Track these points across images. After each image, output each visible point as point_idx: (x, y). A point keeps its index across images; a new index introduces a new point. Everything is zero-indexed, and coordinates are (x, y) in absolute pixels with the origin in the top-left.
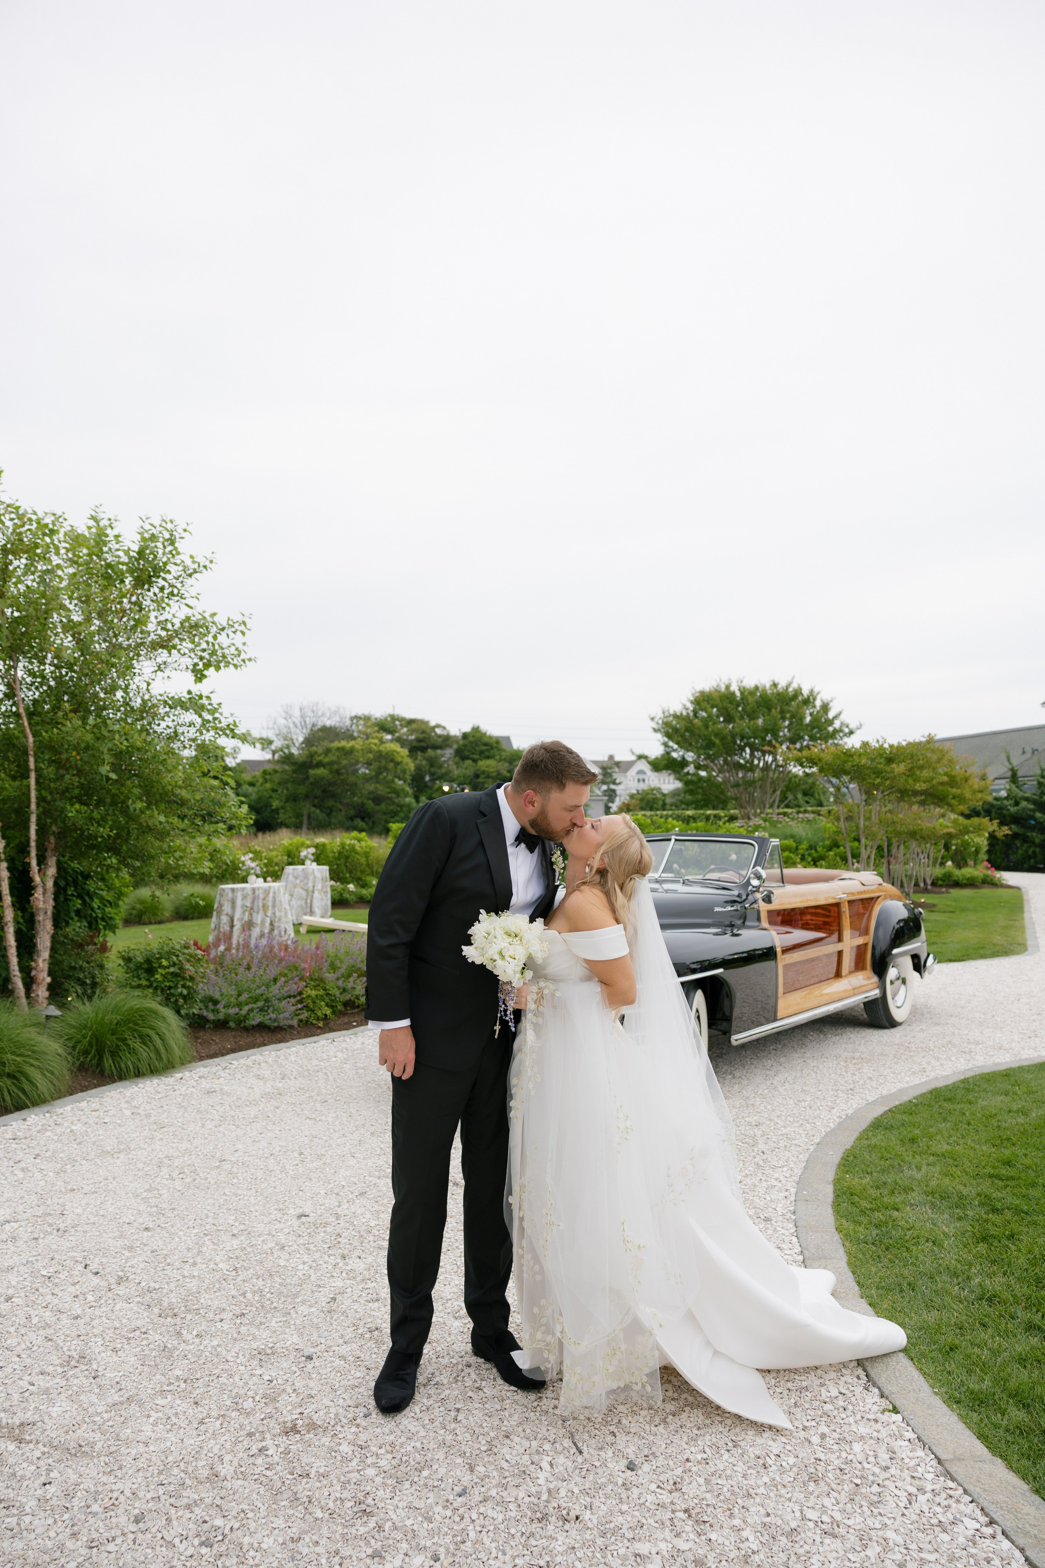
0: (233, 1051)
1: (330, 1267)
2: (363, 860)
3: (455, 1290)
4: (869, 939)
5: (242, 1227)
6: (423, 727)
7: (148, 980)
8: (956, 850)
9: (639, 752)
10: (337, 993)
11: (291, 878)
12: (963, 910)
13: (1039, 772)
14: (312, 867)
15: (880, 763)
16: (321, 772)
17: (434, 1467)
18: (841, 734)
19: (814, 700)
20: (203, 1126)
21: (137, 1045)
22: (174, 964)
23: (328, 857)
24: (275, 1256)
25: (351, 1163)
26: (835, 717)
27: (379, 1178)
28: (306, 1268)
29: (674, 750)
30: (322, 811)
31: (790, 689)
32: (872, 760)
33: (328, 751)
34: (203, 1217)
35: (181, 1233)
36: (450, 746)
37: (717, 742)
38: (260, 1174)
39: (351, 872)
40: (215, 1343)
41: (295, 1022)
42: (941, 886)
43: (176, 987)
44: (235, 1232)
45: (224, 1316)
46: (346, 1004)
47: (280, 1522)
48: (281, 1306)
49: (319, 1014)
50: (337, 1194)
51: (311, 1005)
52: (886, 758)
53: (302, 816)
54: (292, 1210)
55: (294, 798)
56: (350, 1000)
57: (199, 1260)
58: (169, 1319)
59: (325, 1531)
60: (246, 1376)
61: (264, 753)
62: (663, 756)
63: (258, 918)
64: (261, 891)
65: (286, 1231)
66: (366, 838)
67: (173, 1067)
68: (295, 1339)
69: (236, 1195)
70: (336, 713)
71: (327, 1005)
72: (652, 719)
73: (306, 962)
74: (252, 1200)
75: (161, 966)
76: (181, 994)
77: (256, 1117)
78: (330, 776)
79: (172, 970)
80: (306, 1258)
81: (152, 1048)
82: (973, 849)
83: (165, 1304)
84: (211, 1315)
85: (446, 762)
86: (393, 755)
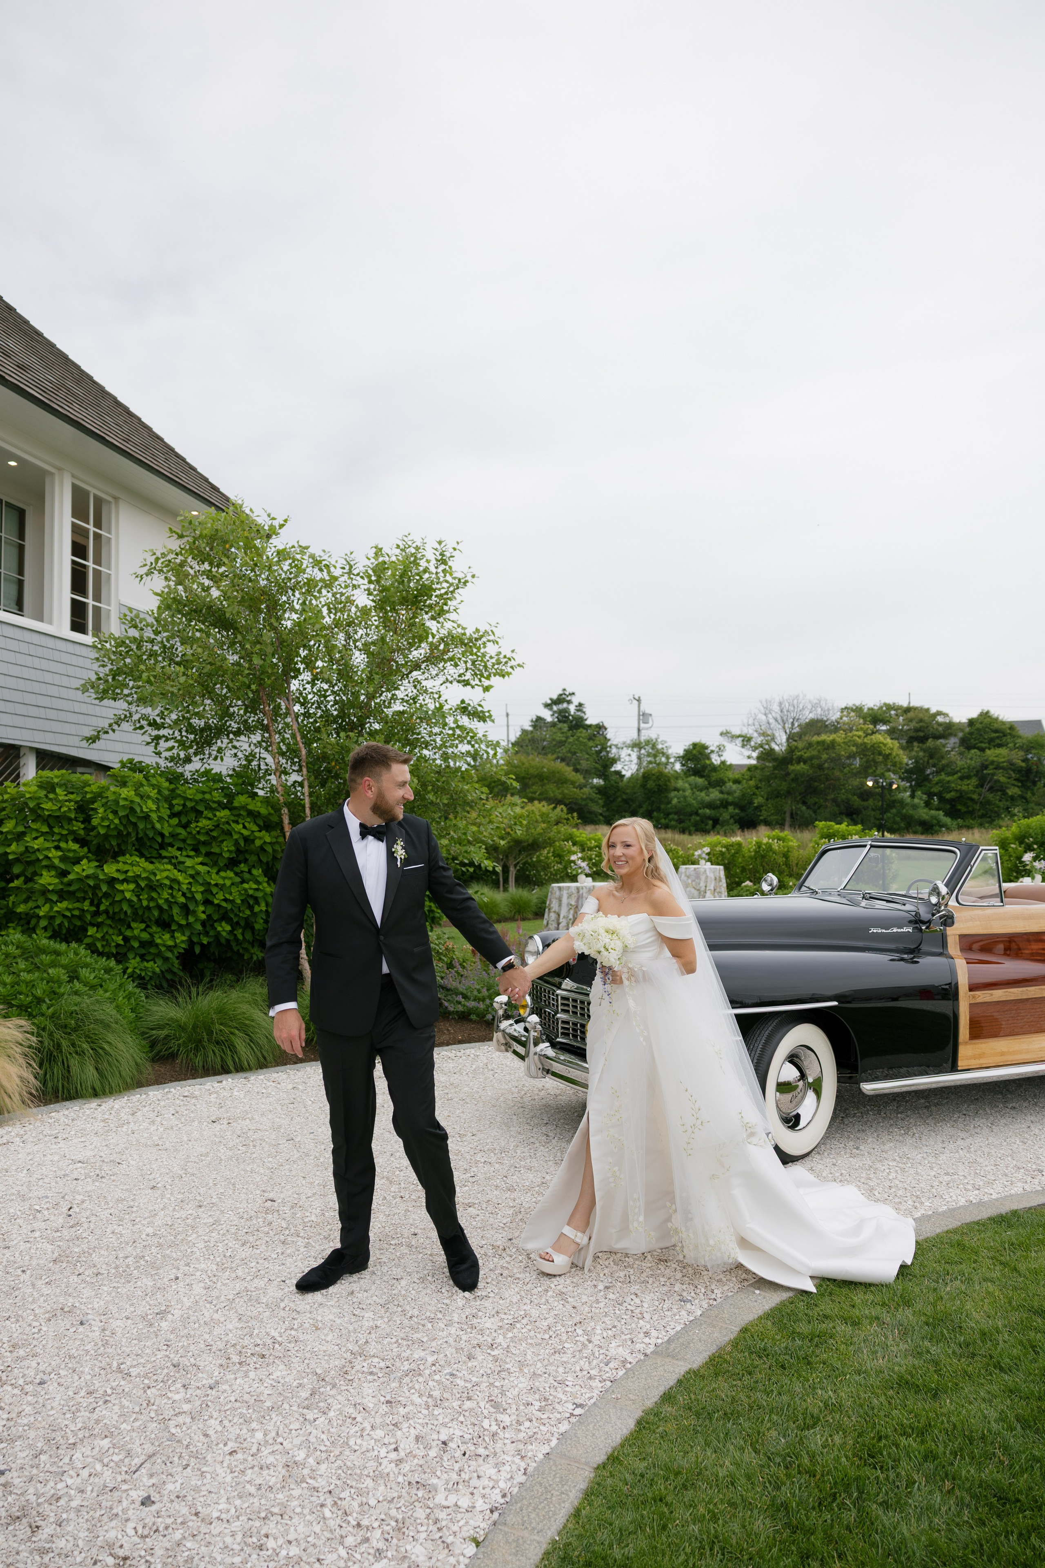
6: (921, 715)
14: (706, 867)
16: (801, 767)
33: (810, 745)
36: (955, 736)
53: (785, 813)
55: (776, 795)
78: (811, 772)
85: (948, 752)
86: (879, 747)
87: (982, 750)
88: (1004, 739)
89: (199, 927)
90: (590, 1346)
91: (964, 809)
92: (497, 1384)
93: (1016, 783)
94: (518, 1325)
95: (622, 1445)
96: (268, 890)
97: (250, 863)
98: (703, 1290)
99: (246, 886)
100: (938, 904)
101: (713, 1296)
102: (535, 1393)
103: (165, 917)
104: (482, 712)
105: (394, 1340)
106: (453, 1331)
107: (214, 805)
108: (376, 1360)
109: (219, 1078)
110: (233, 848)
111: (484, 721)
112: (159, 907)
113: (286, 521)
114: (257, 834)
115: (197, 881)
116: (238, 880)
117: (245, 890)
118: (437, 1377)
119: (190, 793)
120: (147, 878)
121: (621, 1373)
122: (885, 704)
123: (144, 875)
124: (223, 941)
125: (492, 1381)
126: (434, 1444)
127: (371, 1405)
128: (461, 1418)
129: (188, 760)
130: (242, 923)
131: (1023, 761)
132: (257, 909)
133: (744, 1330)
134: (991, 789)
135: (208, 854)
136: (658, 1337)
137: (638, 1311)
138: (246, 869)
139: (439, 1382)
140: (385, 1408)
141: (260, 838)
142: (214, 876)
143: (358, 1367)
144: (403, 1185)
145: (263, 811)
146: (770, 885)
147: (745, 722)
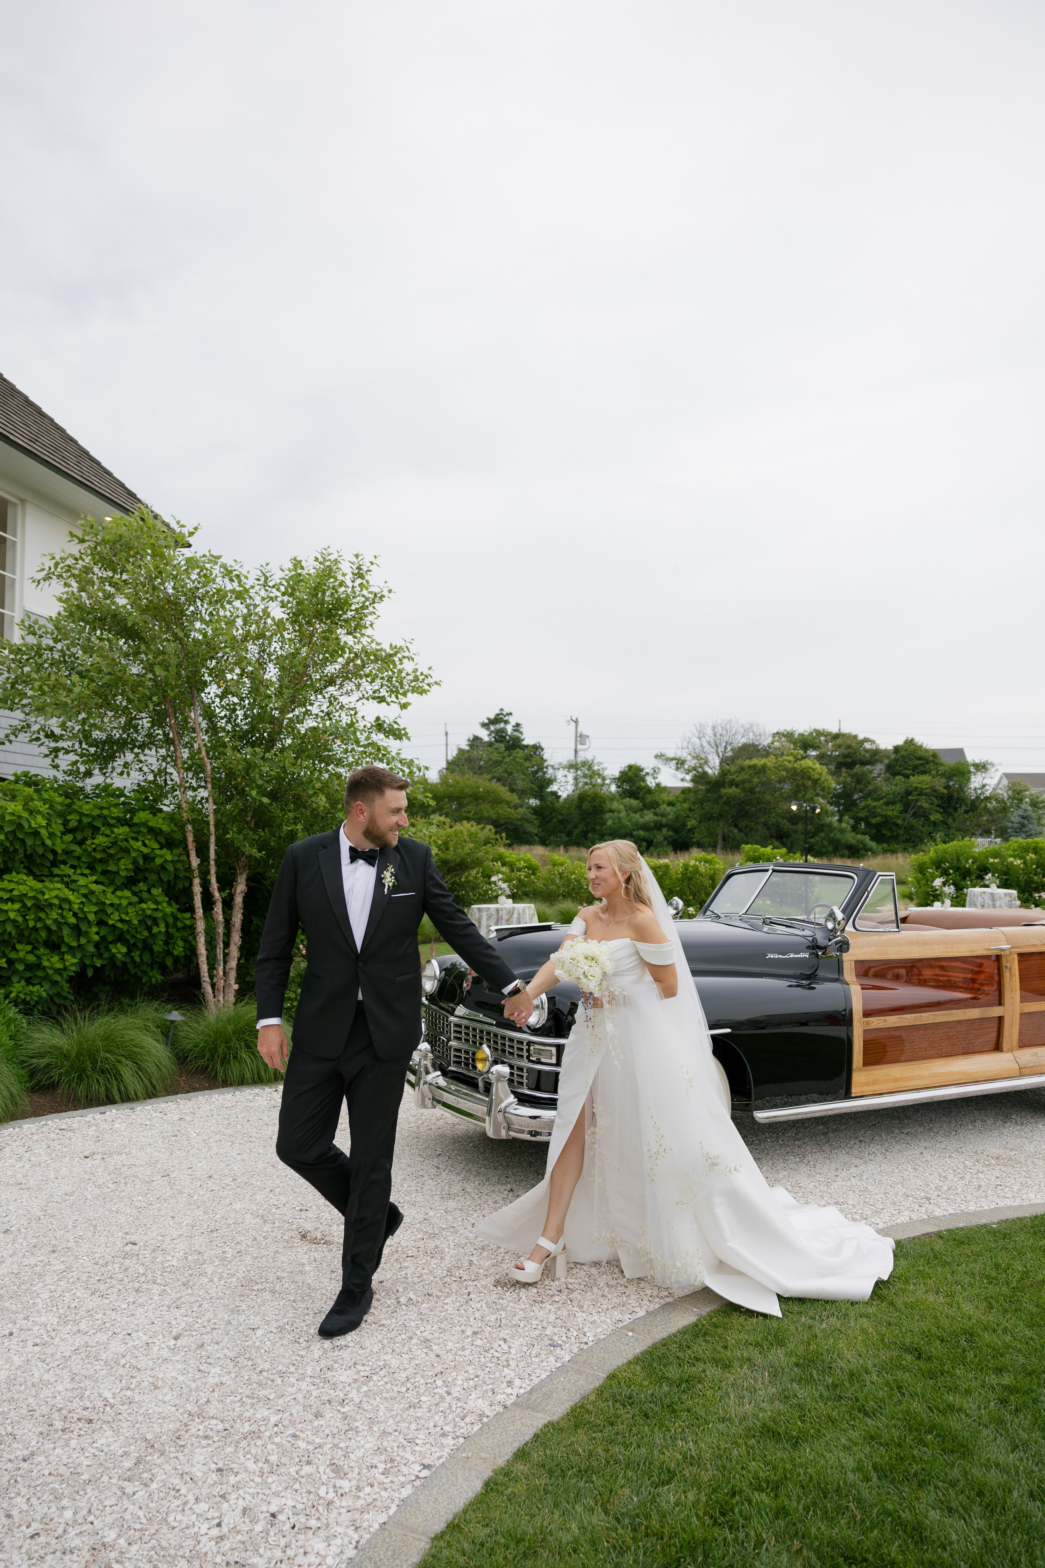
6: (849, 742)
16: (733, 791)
30: (740, 830)
33: (742, 769)
36: (881, 762)
53: (717, 835)
55: (708, 818)
61: (677, 773)
70: (746, 731)
78: (742, 795)
85: (875, 778)
86: (808, 772)
87: (907, 776)
88: (927, 766)
89: (91, 949)
90: (448, 1398)
91: (889, 834)
92: (342, 1445)
93: (938, 809)
94: (375, 1378)
95: (465, 1512)
96: (168, 910)
97: (150, 882)
98: (575, 1334)
99: (144, 906)
100: (834, 930)
101: (585, 1340)
102: (381, 1453)
103: (54, 938)
104: (398, 729)
105: (238, 1398)
106: (304, 1386)
107: (112, 822)
108: (214, 1422)
109: (102, 1109)
110: (131, 866)
111: (401, 739)
112: (47, 928)
113: (196, 529)
114: (158, 852)
115: (90, 901)
116: (136, 899)
117: (143, 910)
118: (277, 1440)
119: (86, 808)
120: (34, 897)
121: (476, 1428)
122: (815, 730)
123: (31, 894)
124: (119, 964)
125: (336, 1441)
126: (262, 1517)
127: (200, 1474)
128: (297, 1486)
129: (89, 774)
130: (140, 945)
131: (945, 788)
132: (155, 930)
133: (612, 1377)
134: (915, 815)
135: (104, 873)
136: (521, 1387)
137: (504, 1358)
138: (145, 889)
139: (278, 1445)
140: (214, 1477)
141: (161, 856)
142: (109, 895)
143: (193, 1431)
144: (277, 1224)
145: (165, 828)
146: (676, 909)
147: (680, 745)
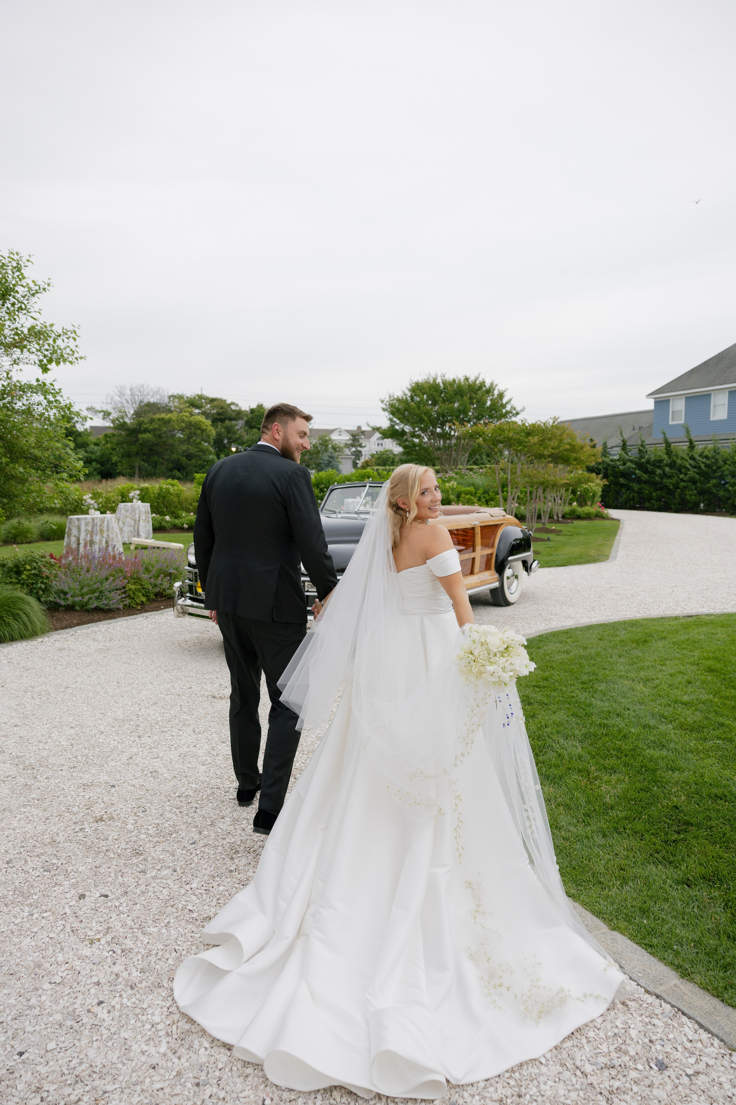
0: (78, 624)
1: (131, 742)
2: (176, 499)
3: (205, 751)
4: (494, 551)
5: (77, 723)
6: (222, 404)
7: (17, 579)
8: (580, 495)
9: (372, 424)
10: (150, 587)
11: (123, 511)
12: (578, 534)
13: (640, 442)
14: (138, 504)
15: (522, 436)
16: (147, 436)
17: (179, 833)
18: (511, 415)
19: (494, 390)
20: (55, 668)
21: (10, 620)
22: (35, 568)
23: (150, 497)
24: (97, 737)
25: (150, 687)
26: (507, 403)
27: (167, 695)
28: (116, 743)
29: (398, 424)
30: (149, 464)
31: (477, 382)
32: (518, 434)
33: (152, 421)
34: (53, 718)
35: (38, 727)
36: (241, 418)
37: (426, 418)
38: (91, 694)
39: (167, 508)
40: (57, 781)
41: (121, 606)
42: (568, 519)
43: (37, 583)
44: (73, 726)
45: (63, 768)
46: (157, 595)
47: (90, 860)
48: (99, 762)
49: (138, 601)
50: (139, 704)
51: (132, 595)
52: (526, 433)
53: (135, 468)
54: (110, 714)
55: (128, 455)
56: (159, 592)
57: (49, 741)
58: (29, 771)
59: (115, 863)
60: (75, 796)
61: (104, 421)
62: (389, 427)
63: (97, 538)
64: (98, 520)
65: (105, 724)
66: (178, 484)
67: (37, 635)
68: (106, 778)
69: (75, 706)
70: (157, 393)
71: (143, 595)
72: (382, 402)
73: (128, 566)
74: (85, 709)
75: (25, 570)
76: (40, 588)
77: (90, 663)
78: (154, 439)
79: (33, 572)
80: (116, 738)
81: (21, 622)
82: (591, 494)
83: (27, 764)
84: (56, 768)
85: (238, 429)
86: (200, 424)
122: (197, 395)
147: (105, 401)
